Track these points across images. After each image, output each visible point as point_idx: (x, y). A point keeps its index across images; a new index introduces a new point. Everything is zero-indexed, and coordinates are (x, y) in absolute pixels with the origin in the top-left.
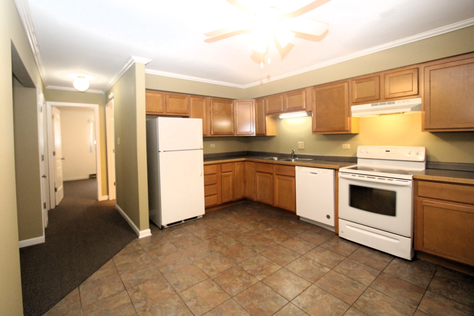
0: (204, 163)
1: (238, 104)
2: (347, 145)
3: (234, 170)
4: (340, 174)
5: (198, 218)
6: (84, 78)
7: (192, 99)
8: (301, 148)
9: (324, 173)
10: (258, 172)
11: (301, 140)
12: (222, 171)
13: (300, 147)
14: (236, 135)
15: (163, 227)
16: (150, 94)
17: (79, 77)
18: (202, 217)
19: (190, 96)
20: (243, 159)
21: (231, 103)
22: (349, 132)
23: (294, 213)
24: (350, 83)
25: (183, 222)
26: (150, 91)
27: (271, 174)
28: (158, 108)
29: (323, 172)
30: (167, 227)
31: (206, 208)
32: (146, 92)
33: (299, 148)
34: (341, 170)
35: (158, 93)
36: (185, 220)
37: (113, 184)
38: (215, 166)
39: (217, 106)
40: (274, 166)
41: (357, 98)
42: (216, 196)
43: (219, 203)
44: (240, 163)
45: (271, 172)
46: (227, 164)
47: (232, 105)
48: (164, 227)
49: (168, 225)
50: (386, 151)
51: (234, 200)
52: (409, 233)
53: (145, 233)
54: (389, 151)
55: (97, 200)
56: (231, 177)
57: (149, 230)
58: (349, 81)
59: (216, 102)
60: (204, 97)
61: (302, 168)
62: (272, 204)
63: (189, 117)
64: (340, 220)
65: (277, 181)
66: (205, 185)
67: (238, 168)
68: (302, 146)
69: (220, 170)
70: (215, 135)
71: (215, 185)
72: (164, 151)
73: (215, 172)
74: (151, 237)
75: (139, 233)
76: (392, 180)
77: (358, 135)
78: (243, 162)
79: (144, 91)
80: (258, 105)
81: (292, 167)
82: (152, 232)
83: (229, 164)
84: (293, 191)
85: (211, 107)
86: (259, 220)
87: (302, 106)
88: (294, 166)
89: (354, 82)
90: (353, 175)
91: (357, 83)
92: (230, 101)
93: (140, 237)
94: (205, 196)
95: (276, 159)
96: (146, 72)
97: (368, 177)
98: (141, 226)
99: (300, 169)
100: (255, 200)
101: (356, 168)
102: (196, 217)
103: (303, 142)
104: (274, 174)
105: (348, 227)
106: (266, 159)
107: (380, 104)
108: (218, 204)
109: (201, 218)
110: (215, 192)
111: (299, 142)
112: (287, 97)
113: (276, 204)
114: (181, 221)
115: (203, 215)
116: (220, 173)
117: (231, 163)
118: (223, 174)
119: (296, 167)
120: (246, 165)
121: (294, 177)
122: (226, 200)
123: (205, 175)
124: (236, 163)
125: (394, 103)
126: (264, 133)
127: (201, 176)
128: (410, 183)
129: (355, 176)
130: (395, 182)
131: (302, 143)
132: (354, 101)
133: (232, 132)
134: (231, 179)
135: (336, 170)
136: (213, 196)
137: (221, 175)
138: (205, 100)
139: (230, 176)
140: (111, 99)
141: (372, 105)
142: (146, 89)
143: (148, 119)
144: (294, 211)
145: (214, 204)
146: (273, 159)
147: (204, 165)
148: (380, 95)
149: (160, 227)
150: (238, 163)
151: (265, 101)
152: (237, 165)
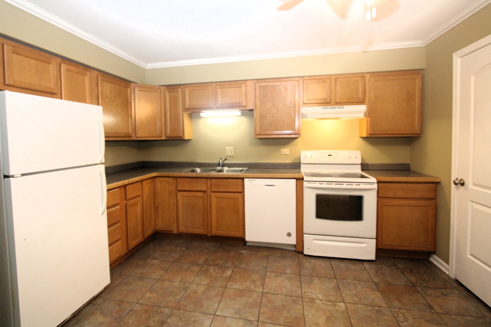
1: (139, 91)
2: (286, 150)
3: (143, 193)
4: (306, 184)
7: (64, 67)
9: (285, 184)
10: (180, 191)
11: (229, 145)
12: (128, 198)
13: (229, 153)
14: (134, 138)
20: (154, 174)
21: (128, 88)
23: (242, 239)
27: (204, 192)
29: (283, 183)
34: (306, 178)
38: (119, 190)
39: (107, 88)
40: (209, 181)
41: (308, 100)
42: (120, 242)
43: (125, 251)
44: (150, 181)
45: (204, 189)
46: (134, 185)
47: (129, 90)
50: (329, 155)
51: (144, 239)
52: (374, 235)
54: (331, 155)
56: (139, 204)
59: (107, 81)
60: (87, 68)
61: (255, 180)
62: (207, 233)
65: (213, 201)
67: (147, 189)
68: (231, 152)
69: (124, 197)
72: (23, 175)
73: (118, 201)
76: (359, 185)
78: (153, 179)
80: (170, 96)
81: (239, 181)
83: (137, 184)
84: (241, 212)
85: (99, 88)
86: (201, 261)
87: (241, 103)
88: (243, 179)
90: (320, 184)
91: (308, 83)
92: (125, 83)
95: (198, 170)
97: (336, 184)
99: (253, 182)
100: (175, 231)
103: (233, 148)
104: (209, 192)
106: (186, 172)
107: (331, 108)
108: (124, 254)
110: (119, 236)
111: (227, 148)
112: (220, 90)
113: (215, 232)
116: (125, 202)
118: (128, 202)
119: (245, 180)
120: (158, 182)
121: (242, 192)
124: (144, 183)
125: (343, 108)
126: (182, 136)
127: (103, 214)
128: (375, 186)
129: (323, 184)
130: (362, 186)
131: (231, 149)
132: (305, 102)
133: (129, 134)
134: (139, 207)
135: (297, 180)
137: (126, 204)
138: (88, 74)
139: (137, 204)
141: (323, 108)
144: (242, 236)
145: (118, 258)
146: (193, 171)
148: (331, 99)
150: (148, 181)
151: (182, 90)
152: (146, 184)
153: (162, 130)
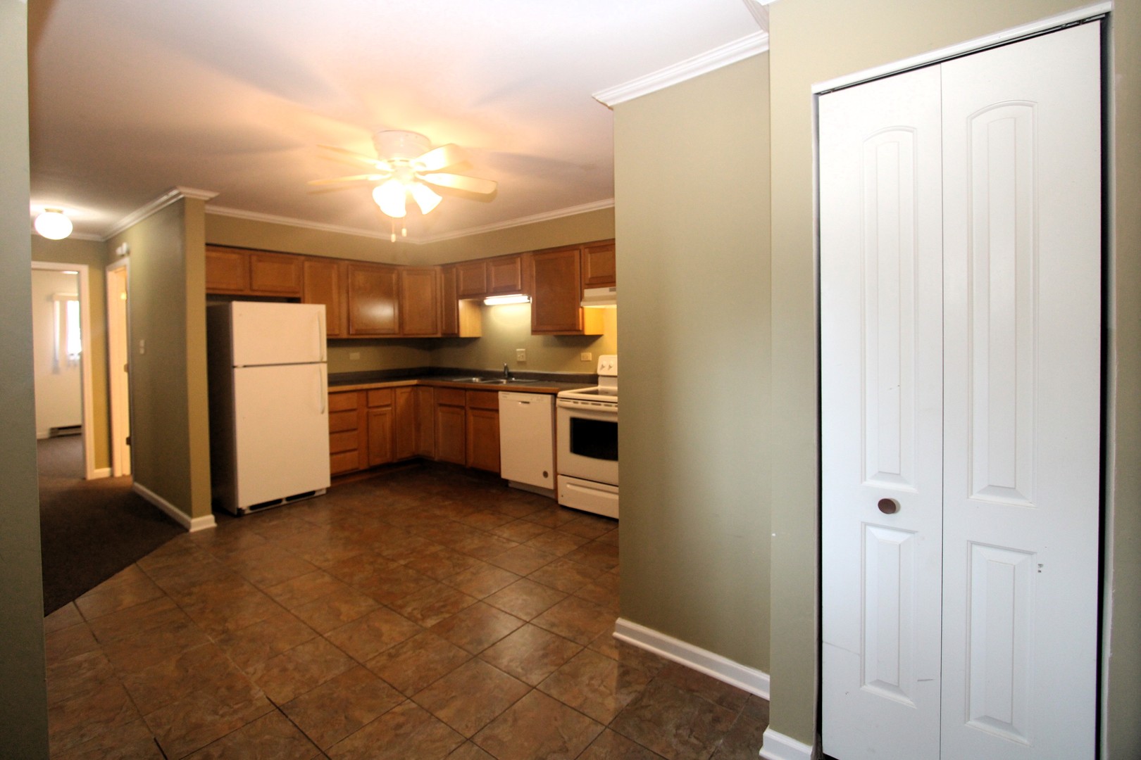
0: (329, 389)
1: (408, 275)
2: (587, 355)
3: (395, 403)
4: (559, 402)
5: (316, 494)
6: (61, 212)
7: (307, 264)
8: (521, 360)
10: (441, 405)
11: (521, 345)
12: (371, 405)
13: (520, 358)
14: (401, 336)
15: (240, 512)
16: (214, 254)
17: (47, 210)
18: (324, 492)
19: (303, 258)
20: (414, 382)
21: (392, 273)
22: (582, 333)
23: (498, 475)
24: (582, 251)
25: (284, 502)
26: (217, 248)
27: (463, 408)
28: (234, 282)
29: (537, 400)
30: (248, 511)
31: (334, 477)
32: (207, 250)
33: (518, 360)
34: (561, 394)
35: (234, 253)
36: (288, 499)
37: (125, 441)
38: (355, 394)
39: (361, 278)
40: (468, 393)
41: (591, 278)
42: (356, 453)
43: (364, 466)
44: (408, 389)
45: (463, 404)
46: (381, 391)
47: (394, 276)
48: (244, 511)
49: (252, 507)
51: (395, 461)
53: (203, 522)
55: (84, 479)
56: (388, 416)
57: (211, 517)
58: (581, 247)
59: (361, 271)
60: (334, 260)
62: (464, 464)
63: (302, 300)
64: (559, 477)
65: (471, 419)
66: (331, 433)
67: (402, 398)
68: (523, 356)
69: (365, 403)
70: (356, 334)
71: (355, 433)
72: (245, 366)
73: (354, 407)
74: (217, 530)
75: (189, 523)
77: (601, 338)
78: (415, 388)
79: (203, 247)
80: (445, 277)
81: (495, 394)
82: (217, 521)
83: (385, 391)
84: (497, 436)
85: (350, 281)
88: (497, 391)
89: (587, 250)
91: (591, 253)
92: (389, 268)
93: (193, 530)
94: (331, 454)
95: (477, 380)
96: (207, 212)
97: (592, 404)
98: (194, 512)
99: (506, 397)
100: (436, 459)
101: (596, 392)
102: (313, 493)
103: (524, 350)
104: (467, 408)
105: (568, 486)
108: (362, 468)
109: (322, 495)
110: (354, 446)
111: (518, 350)
112: (493, 268)
114: (279, 501)
115: (328, 489)
116: (366, 410)
117: (389, 390)
118: (371, 410)
119: (502, 394)
120: (421, 393)
121: (497, 411)
122: (377, 461)
123: (331, 412)
124: (399, 391)
126: (457, 333)
127: (323, 412)
131: (522, 352)
132: (587, 282)
134: (387, 420)
135: (555, 395)
136: (348, 454)
137: (368, 413)
138: (335, 266)
139: (385, 414)
140: (123, 256)
142: (207, 245)
143: (213, 304)
144: (497, 471)
145: (352, 470)
146: (471, 381)
147: (330, 393)
149: (236, 513)
150: (404, 390)
151: (457, 271)
152: (402, 393)
153: (437, 325)
